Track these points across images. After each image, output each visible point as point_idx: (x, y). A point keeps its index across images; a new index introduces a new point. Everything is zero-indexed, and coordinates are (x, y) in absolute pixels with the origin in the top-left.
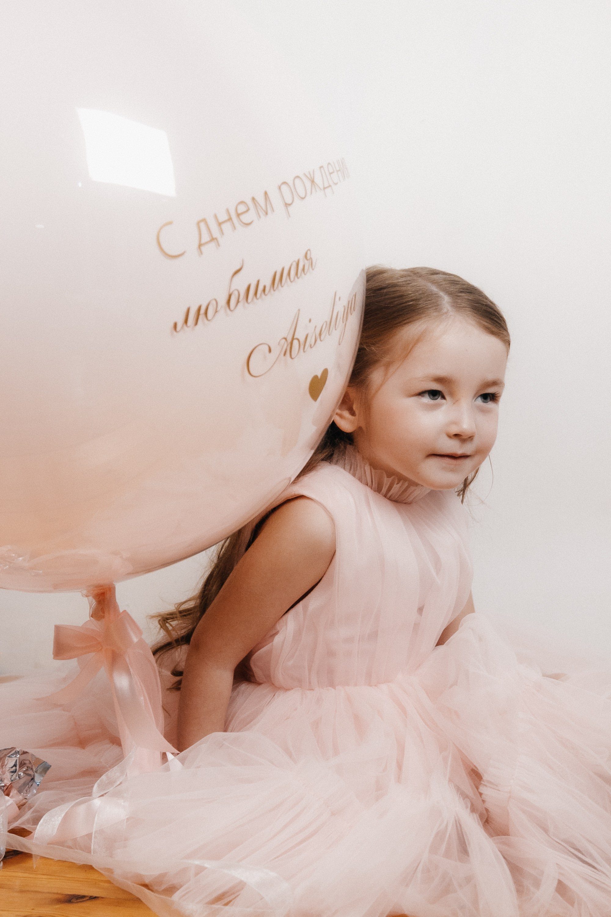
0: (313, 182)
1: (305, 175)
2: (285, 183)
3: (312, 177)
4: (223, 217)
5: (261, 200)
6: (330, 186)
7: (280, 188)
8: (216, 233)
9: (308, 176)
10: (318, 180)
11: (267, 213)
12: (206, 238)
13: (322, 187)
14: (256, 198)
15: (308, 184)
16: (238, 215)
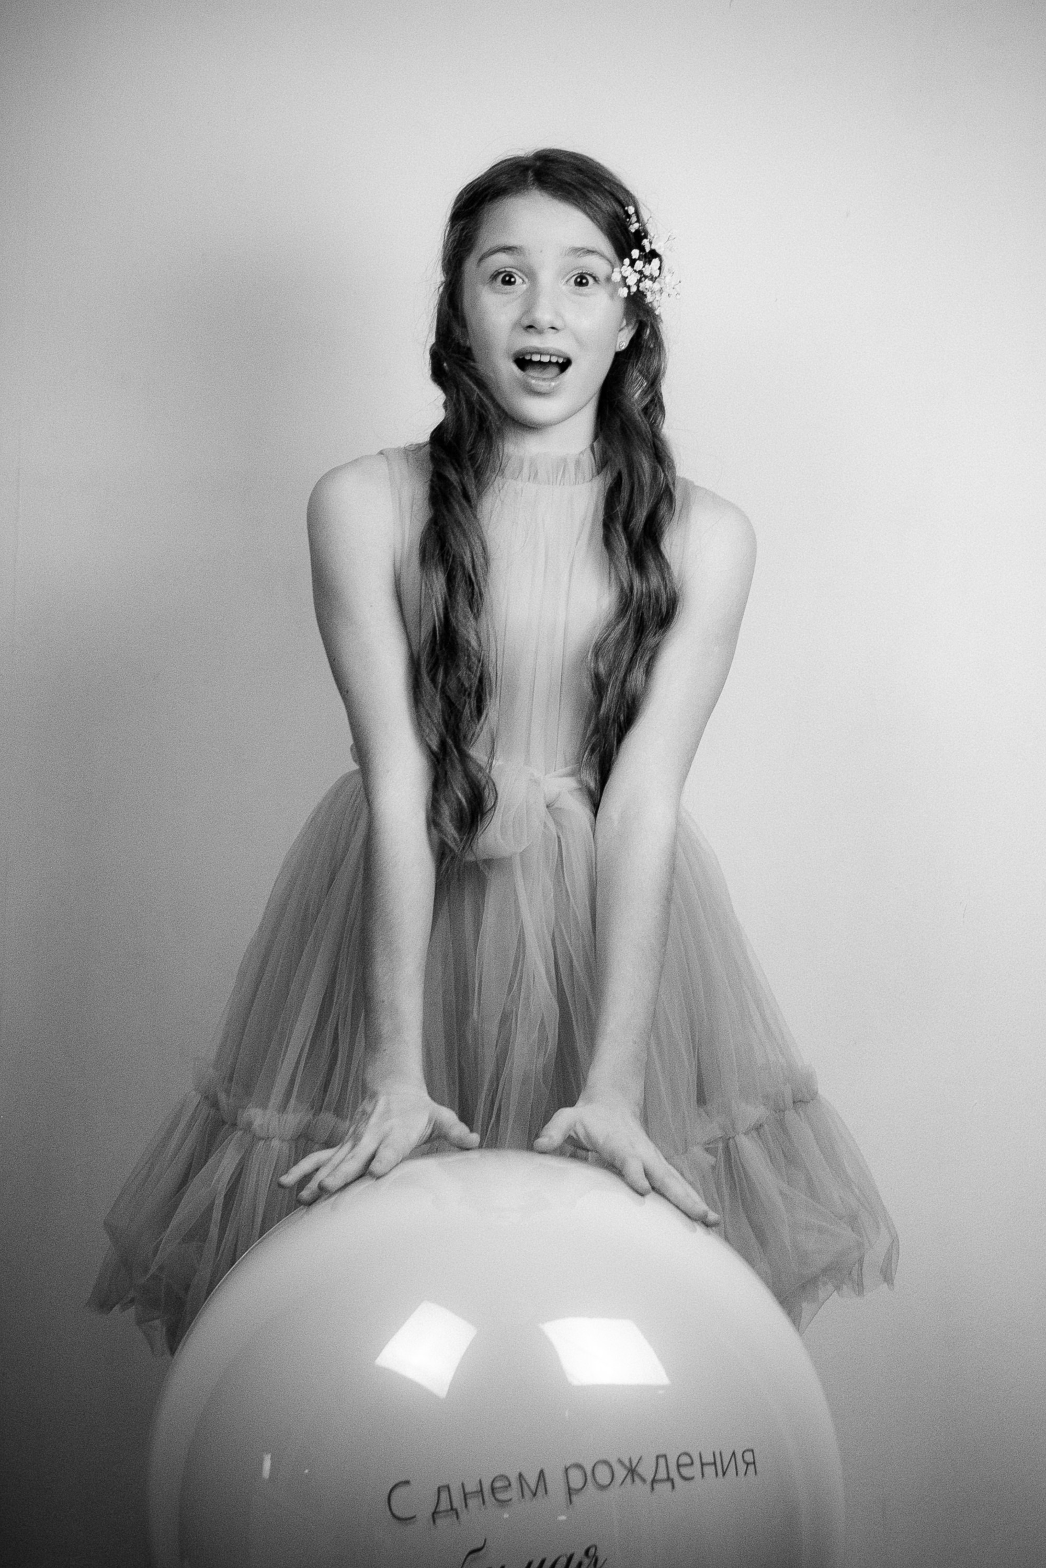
0: (632, 1471)
1: (620, 1462)
2: (579, 1466)
3: (634, 1465)
4: (471, 1487)
5: (532, 1479)
6: (669, 1479)
7: (567, 1470)
8: (458, 1503)
9: (628, 1464)
10: (646, 1470)
11: (535, 1495)
12: (444, 1505)
13: (649, 1479)
14: (524, 1474)
15: (621, 1473)
16: (493, 1489)
